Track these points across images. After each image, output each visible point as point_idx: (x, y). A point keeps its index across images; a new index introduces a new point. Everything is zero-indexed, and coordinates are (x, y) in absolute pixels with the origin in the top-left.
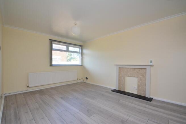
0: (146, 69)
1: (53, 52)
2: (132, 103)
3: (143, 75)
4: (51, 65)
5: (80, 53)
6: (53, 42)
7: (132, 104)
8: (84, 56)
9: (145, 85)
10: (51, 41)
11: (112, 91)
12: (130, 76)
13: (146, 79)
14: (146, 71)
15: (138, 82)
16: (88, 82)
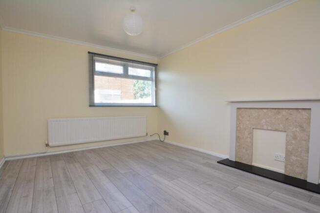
0: (310, 109)
1: (96, 77)
2: (267, 196)
3: (301, 127)
4: (92, 105)
5: (152, 80)
6: (96, 58)
7: (267, 198)
8: (162, 87)
9: (307, 151)
10: (91, 55)
11: (218, 162)
12: (265, 127)
13: (309, 136)
14: (310, 114)
15: (288, 143)
16: (169, 140)
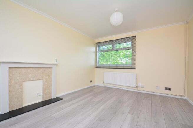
0: (52, 68)
3: (49, 76)
12: (31, 79)
13: (51, 79)
14: (52, 70)
15: (44, 85)
